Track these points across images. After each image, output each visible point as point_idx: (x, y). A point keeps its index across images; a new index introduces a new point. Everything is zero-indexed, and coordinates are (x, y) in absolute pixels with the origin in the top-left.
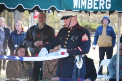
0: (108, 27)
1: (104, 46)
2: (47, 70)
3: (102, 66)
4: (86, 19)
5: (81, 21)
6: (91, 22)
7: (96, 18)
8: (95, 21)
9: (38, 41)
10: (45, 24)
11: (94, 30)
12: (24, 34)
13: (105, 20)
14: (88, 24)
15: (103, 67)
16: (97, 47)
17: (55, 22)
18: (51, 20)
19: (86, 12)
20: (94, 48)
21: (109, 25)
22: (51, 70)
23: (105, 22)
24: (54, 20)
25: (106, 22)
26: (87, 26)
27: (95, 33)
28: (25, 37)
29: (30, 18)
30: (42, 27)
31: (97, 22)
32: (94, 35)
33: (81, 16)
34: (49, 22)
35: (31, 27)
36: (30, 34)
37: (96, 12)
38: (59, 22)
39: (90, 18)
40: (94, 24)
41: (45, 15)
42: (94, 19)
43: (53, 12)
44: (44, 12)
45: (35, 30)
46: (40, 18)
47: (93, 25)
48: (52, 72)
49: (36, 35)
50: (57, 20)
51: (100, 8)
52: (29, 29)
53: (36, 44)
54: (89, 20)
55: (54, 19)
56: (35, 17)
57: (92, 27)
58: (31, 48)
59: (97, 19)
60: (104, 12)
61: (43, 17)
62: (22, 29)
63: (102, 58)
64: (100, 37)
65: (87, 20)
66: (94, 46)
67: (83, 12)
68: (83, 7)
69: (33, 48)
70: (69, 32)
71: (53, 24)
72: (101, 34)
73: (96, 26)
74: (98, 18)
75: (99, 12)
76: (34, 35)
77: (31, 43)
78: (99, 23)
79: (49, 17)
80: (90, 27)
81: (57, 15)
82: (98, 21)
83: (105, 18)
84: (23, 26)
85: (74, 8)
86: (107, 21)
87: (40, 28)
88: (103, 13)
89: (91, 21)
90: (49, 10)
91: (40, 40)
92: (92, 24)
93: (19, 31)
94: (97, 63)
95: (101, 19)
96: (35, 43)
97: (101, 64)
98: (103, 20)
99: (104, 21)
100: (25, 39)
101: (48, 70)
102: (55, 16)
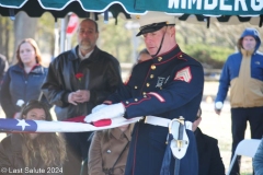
0: (255, 57)
1: (244, 106)
2: (100, 165)
3: (239, 158)
4: (197, 35)
5: (186, 42)
6: (212, 44)
7: (223, 33)
8: (220, 41)
9: (79, 91)
10: (96, 48)
11: (217, 65)
12: (40, 74)
13: (249, 38)
14: (203, 48)
15: (243, 160)
16: (227, 107)
17: (119, 44)
18: (109, 37)
19: (200, 18)
20: (218, 111)
21: (258, 52)
22: (109, 166)
23: (249, 45)
24: (116, 38)
25: (249, 43)
26: (199, 53)
27: (221, 71)
28: (44, 81)
29: (56, 32)
30: (88, 55)
31: (226, 44)
32: (218, 77)
33: (185, 29)
34: (104, 43)
35: (60, 56)
36: (57, 73)
37: (224, 18)
38: (128, 42)
39: (208, 34)
40: (218, 49)
41: (96, 25)
42: (220, 35)
43: (115, 16)
44: (92, 17)
45: (70, 63)
46: (82, 31)
47: (215, 52)
48: (113, 169)
49: (71, 75)
50: (124, 39)
51: (236, 9)
52: (55, 61)
53: (71, 98)
54: (204, 39)
55: (116, 34)
56: (70, 30)
57: (214, 57)
58: (60, 110)
59: (227, 37)
60: (248, 19)
61: (90, 30)
62: (37, 60)
63: (238, 136)
64: (234, 82)
65: (200, 39)
66: (219, 104)
67: (193, 18)
68: (194, 6)
69: (66, 110)
70: (154, 67)
71: (114, 48)
72: (237, 75)
73: (222, 53)
74: (229, 34)
75: (234, 18)
76: (67, 74)
77: (59, 96)
78: (232, 47)
79: (104, 29)
80: (208, 56)
81: (124, 26)
82: (229, 40)
83: (248, 33)
84: (39, 54)
85: (170, 6)
86: (254, 42)
87: (83, 58)
88: (243, 20)
89: (209, 40)
90: (106, 13)
91: (83, 88)
92: (214, 48)
93: (28, 64)
94: (226, 150)
95: (238, 37)
96: (70, 96)
97: (237, 153)
98: (242, 39)
99: (245, 42)
100: (45, 86)
101: (103, 165)
102: (118, 28)
